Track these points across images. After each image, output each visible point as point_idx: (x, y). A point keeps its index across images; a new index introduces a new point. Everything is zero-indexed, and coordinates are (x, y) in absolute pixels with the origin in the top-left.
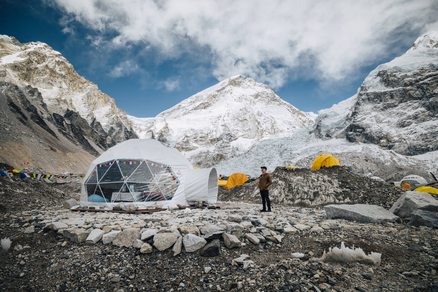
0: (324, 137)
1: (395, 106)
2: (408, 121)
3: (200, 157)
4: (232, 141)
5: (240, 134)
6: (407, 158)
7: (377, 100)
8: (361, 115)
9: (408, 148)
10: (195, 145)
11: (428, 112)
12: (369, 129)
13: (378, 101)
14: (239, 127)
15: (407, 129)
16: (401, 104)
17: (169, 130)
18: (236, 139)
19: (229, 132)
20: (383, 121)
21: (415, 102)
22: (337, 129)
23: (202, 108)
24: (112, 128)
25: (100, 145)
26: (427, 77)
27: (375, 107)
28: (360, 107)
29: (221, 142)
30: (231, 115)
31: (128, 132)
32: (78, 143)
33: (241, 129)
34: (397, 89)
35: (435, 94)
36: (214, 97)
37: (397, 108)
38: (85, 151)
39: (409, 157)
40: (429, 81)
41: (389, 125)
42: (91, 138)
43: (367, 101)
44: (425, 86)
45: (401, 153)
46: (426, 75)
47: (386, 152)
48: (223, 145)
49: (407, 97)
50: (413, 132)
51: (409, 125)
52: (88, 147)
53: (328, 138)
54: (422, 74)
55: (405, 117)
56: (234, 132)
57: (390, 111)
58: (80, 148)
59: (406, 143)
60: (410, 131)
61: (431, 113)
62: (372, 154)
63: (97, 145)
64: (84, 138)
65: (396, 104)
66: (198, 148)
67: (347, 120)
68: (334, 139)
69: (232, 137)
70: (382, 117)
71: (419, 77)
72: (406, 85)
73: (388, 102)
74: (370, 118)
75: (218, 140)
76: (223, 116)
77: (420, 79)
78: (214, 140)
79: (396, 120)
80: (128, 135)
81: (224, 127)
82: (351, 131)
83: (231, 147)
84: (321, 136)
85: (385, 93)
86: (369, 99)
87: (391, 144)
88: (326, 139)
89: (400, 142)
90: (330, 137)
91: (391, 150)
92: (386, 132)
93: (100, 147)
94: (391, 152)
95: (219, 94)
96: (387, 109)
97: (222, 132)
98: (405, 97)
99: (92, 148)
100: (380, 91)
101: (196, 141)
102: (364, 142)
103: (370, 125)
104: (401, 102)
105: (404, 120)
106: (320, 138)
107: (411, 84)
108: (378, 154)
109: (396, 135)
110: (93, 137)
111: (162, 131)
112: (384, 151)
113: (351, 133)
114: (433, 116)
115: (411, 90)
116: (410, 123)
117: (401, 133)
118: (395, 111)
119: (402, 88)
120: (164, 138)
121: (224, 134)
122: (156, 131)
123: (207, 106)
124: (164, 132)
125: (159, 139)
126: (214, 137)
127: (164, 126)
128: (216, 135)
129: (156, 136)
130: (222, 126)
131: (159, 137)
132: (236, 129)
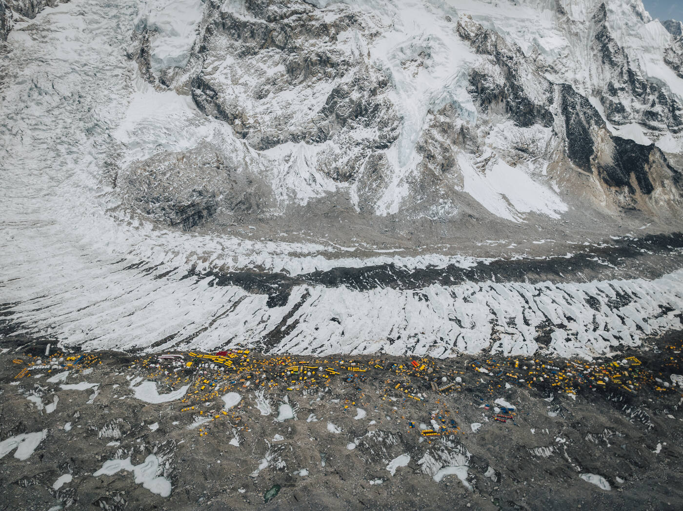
0: (157, 81)
1: (255, 54)
2: (266, 88)
6: (259, 154)
7: (234, 34)
8: (213, 58)
9: (262, 140)
11: (287, 75)
12: (222, 95)
13: (236, 36)
15: (264, 104)
16: (262, 51)
20: (240, 82)
21: (277, 53)
22: (177, 69)
26: (293, 13)
27: (231, 46)
28: (212, 38)
34: (260, 21)
35: (296, 47)
37: (257, 57)
39: (261, 152)
40: (294, 21)
41: (245, 92)
43: (221, 29)
44: (289, 29)
45: (254, 147)
46: (292, 9)
47: (239, 143)
49: (269, 41)
50: (269, 111)
51: (266, 96)
53: (164, 87)
54: (289, 5)
55: (263, 79)
57: (249, 62)
59: (260, 131)
60: (265, 107)
61: (289, 79)
62: (224, 147)
65: (256, 50)
67: (191, 55)
68: (174, 93)
70: (240, 72)
71: (285, 10)
72: (270, 20)
73: (247, 44)
74: (225, 68)
77: (285, 14)
79: (253, 82)
82: (199, 88)
84: (152, 79)
85: (245, 24)
86: (224, 25)
87: (246, 130)
88: (161, 89)
89: (255, 128)
90: (168, 86)
91: (244, 141)
92: (241, 107)
94: (245, 143)
96: (245, 56)
98: (268, 40)
100: (239, 17)
102: (216, 118)
103: (224, 87)
104: (262, 47)
105: (262, 87)
106: (151, 82)
108: (231, 147)
109: (251, 113)
112: (238, 141)
113: (198, 92)
114: (290, 84)
115: (275, 30)
116: (268, 91)
117: (258, 110)
118: (254, 62)
119: (265, 22)
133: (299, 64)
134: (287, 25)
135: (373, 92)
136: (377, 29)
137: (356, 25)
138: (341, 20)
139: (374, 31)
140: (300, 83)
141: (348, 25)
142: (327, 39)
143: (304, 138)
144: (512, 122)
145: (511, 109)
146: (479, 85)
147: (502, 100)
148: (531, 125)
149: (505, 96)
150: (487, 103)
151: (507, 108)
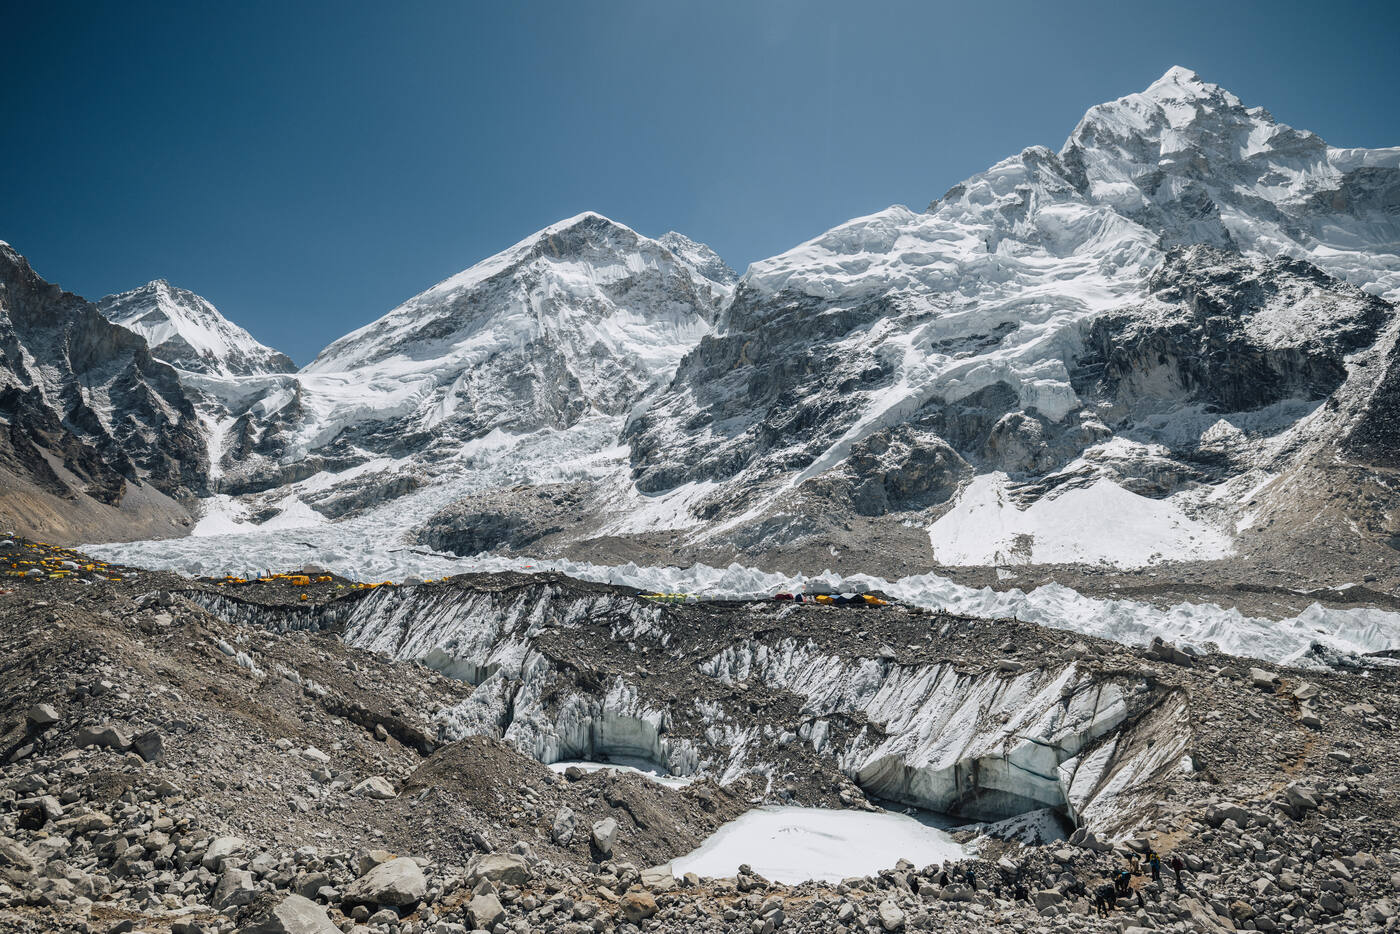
1: (720, 377)
2: (708, 414)
3: (354, 486)
4: (470, 439)
5: (502, 417)
6: (638, 496)
10: (360, 452)
11: (747, 395)
13: (708, 360)
14: (506, 396)
15: (692, 435)
16: (728, 373)
17: (301, 412)
18: (487, 432)
19: (469, 415)
20: (681, 413)
23: (433, 336)
24: (128, 420)
25: (80, 470)
26: (779, 314)
27: (699, 374)
29: (435, 442)
30: (497, 361)
31: (169, 427)
32: (22, 470)
33: (510, 403)
34: (736, 334)
35: (769, 355)
36: (475, 301)
37: (722, 380)
38: (35, 489)
39: (646, 493)
40: (779, 323)
41: (679, 423)
42: (60, 452)
43: (698, 357)
44: (768, 335)
45: (639, 485)
46: (782, 307)
48: (436, 451)
50: (694, 442)
52: (47, 478)
54: (779, 304)
55: (713, 404)
56: (487, 413)
57: (708, 387)
58: (25, 482)
59: (663, 465)
60: (692, 438)
61: (749, 399)
63: (73, 471)
64: (39, 456)
65: (722, 372)
66: (367, 460)
69: (472, 428)
70: (689, 401)
71: (772, 311)
73: (714, 366)
74: (676, 400)
75: (425, 438)
76: (472, 365)
77: (769, 315)
78: (416, 438)
79: (698, 409)
80: (169, 436)
81: (461, 400)
83: (458, 457)
85: (719, 342)
86: (702, 351)
87: (645, 467)
89: (658, 463)
91: (635, 480)
92: (660, 440)
93: (78, 475)
94: (633, 483)
95: (492, 289)
97: (449, 413)
98: (741, 356)
99: (54, 478)
101: (369, 445)
105: (704, 415)
107: (755, 327)
109: (667, 446)
110: (64, 451)
111: (278, 419)
112: (627, 481)
114: (748, 407)
115: (751, 339)
116: (708, 420)
117: (679, 442)
118: (713, 387)
119: (741, 333)
120: (277, 436)
121: (453, 420)
122: (264, 419)
123: (449, 330)
124: (284, 419)
125: (263, 440)
126: (419, 430)
127: (287, 401)
128: (429, 423)
129: (259, 431)
130: (459, 395)
131: (266, 433)
132: (494, 403)
133: (767, 377)
134: (767, 329)
135: (845, 388)
136: (930, 308)
137: (888, 309)
138: (866, 309)
139: (922, 313)
140: (762, 404)
141: (877, 315)
142: (821, 335)
143: (711, 473)
144: (1201, 406)
145: (1198, 376)
146: (1105, 343)
147: (1162, 360)
148: (1265, 403)
149: (1169, 349)
150: (1115, 372)
151: (1186, 377)
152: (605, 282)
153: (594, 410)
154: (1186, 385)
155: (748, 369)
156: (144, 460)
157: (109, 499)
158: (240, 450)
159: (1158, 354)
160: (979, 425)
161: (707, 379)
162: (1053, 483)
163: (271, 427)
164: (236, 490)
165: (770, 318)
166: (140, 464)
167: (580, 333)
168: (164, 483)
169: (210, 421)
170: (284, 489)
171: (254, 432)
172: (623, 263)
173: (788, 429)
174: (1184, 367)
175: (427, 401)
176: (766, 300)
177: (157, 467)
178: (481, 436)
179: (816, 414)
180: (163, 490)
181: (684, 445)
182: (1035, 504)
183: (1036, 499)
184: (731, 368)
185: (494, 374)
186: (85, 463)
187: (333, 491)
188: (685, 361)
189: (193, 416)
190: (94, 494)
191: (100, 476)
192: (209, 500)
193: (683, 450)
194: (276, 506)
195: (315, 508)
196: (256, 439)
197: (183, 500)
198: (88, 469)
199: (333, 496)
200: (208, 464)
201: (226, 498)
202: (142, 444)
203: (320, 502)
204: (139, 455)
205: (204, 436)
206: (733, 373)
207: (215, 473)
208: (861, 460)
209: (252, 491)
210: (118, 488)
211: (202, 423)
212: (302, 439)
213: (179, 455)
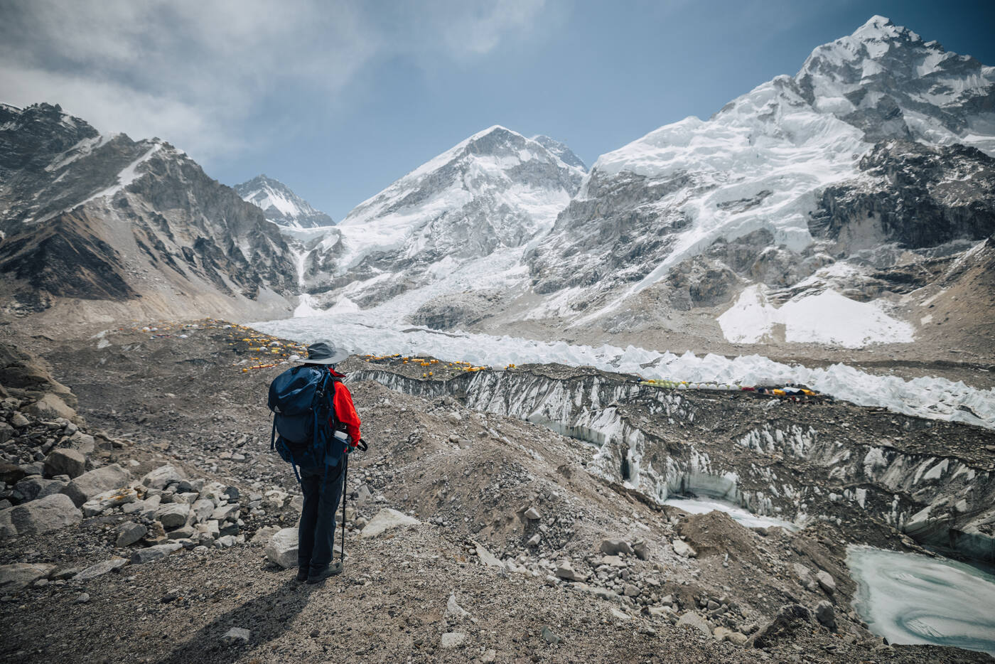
1: (582, 225)
2: (576, 248)
3: (373, 289)
4: (433, 262)
5: (451, 249)
7: (574, 214)
9: (545, 285)
10: (375, 270)
11: (599, 237)
14: (453, 237)
15: (567, 260)
17: (343, 247)
18: (443, 258)
19: (433, 248)
20: (559, 247)
23: (411, 203)
24: (257, 254)
25: (237, 281)
26: (619, 187)
27: (568, 223)
29: (415, 264)
30: (447, 216)
31: (277, 257)
32: (210, 281)
33: (455, 241)
34: (592, 199)
36: (433, 181)
38: (217, 292)
40: (619, 192)
41: (558, 253)
42: (226, 272)
44: (612, 199)
46: (620, 183)
49: (596, 212)
50: (567, 264)
51: (573, 254)
52: (222, 285)
55: (578, 242)
56: (442, 247)
57: (574, 232)
58: (211, 287)
61: (600, 239)
63: (233, 281)
64: (217, 274)
65: (583, 222)
66: (379, 274)
69: (434, 255)
70: (563, 240)
71: (614, 185)
75: (410, 261)
76: (433, 219)
78: (404, 262)
80: (277, 262)
81: (428, 239)
83: (427, 273)
92: (546, 263)
93: (236, 284)
95: (442, 174)
97: (422, 247)
99: (225, 286)
101: (378, 266)
105: (572, 248)
107: (604, 195)
109: (551, 267)
110: (228, 271)
111: (331, 252)
114: (600, 243)
115: (601, 203)
116: (576, 251)
117: (558, 264)
118: (578, 231)
119: (595, 198)
120: (331, 262)
121: (423, 251)
122: (324, 252)
123: (419, 199)
124: (334, 252)
125: (324, 265)
126: (406, 257)
127: (335, 242)
128: (410, 253)
129: (322, 258)
130: (426, 236)
131: (325, 260)
132: (447, 241)
133: (611, 226)
134: (611, 196)
135: (662, 232)
136: (714, 182)
137: (688, 183)
138: (673, 182)
139: (709, 185)
140: (609, 241)
141: (680, 186)
142: (645, 199)
143: (579, 283)
144: (894, 245)
145: (893, 226)
146: (832, 204)
147: (870, 215)
148: (940, 242)
149: (875, 208)
150: (837, 223)
151: (886, 226)
152: (507, 168)
153: (502, 244)
154: (886, 230)
155: (599, 222)
156: (266, 275)
157: (252, 296)
158: (313, 270)
159: (868, 211)
160: (749, 256)
161: (574, 227)
162: (796, 292)
163: (328, 257)
164: (313, 292)
165: (613, 189)
166: (264, 277)
167: (493, 199)
168: (277, 288)
169: (296, 253)
170: (337, 290)
171: (319, 260)
172: (517, 155)
173: (625, 257)
174: (885, 218)
175: (410, 239)
176: (610, 177)
177: (272, 278)
178: (439, 260)
179: (644, 249)
180: (277, 291)
181: (562, 266)
182: (785, 304)
183: (786, 301)
184: (588, 220)
185: (445, 224)
186: (239, 277)
187: (361, 292)
188: (560, 216)
189: (288, 251)
190: (245, 295)
191: (246, 284)
192: (300, 296)
193: (562, 269)
194: (333, 300)
195: (353, 301)
196: (320, 263)
197: (287, 297)
198: (240, 280)
199: (363, 295)
200: (298, 277)
201: (308, 295)
202: (265, 267)
203: (355, 298)
204: (263, 273)
205: (294, 262)
206: (590, 222)
207: (301, 282)
208: (675, 278)
209: (321, 292)
210: (255, 291)
211: (293, 255)
212: (344, 263)
213: (283, 273)
